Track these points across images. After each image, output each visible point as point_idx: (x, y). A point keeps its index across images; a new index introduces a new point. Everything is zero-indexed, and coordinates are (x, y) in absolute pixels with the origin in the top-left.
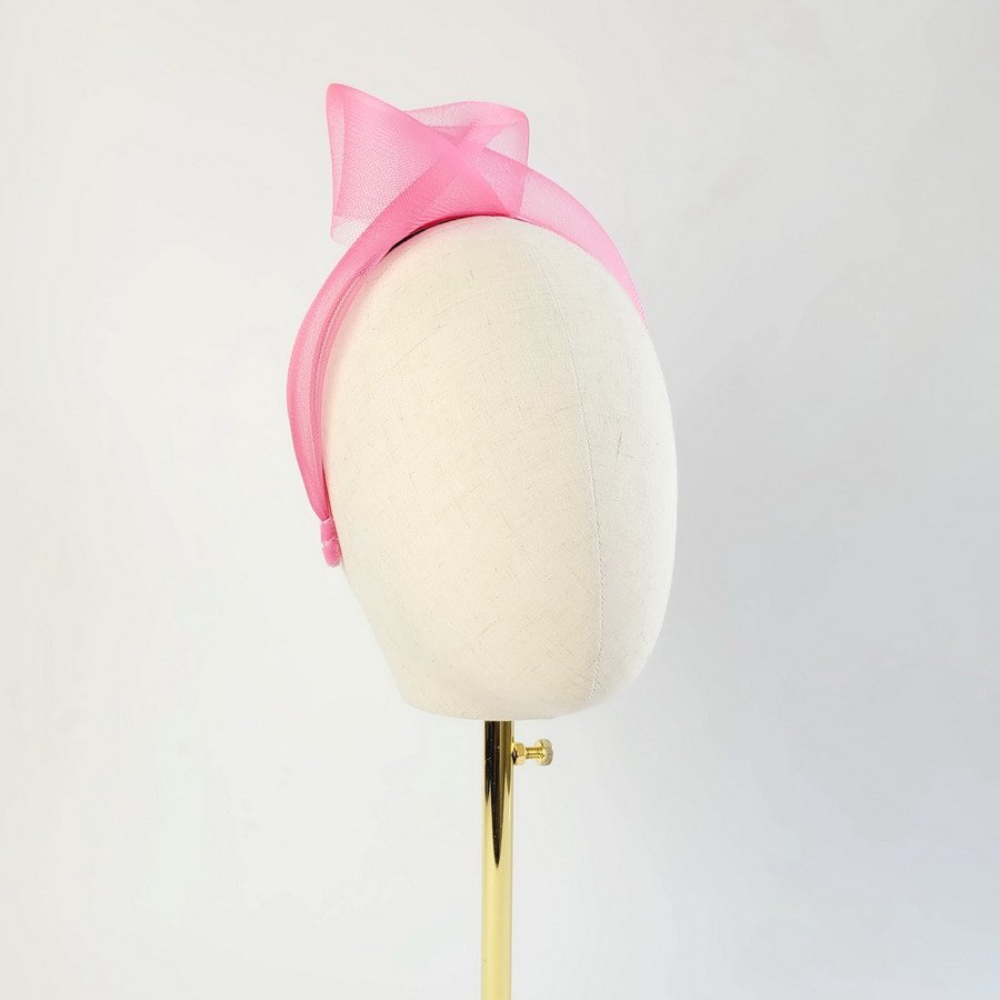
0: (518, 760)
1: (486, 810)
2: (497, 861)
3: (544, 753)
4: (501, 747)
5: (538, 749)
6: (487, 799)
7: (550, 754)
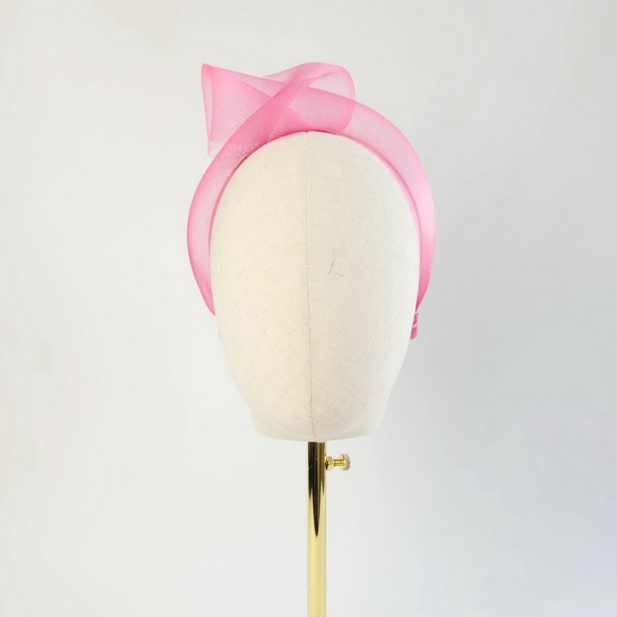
0: (329, 467)
1: (309, 503)
2: (317, 534)
3: (345, 462)
4: (318, 459)
5: (341, 460)
6: (310, 496)
7: (348, 463)
